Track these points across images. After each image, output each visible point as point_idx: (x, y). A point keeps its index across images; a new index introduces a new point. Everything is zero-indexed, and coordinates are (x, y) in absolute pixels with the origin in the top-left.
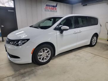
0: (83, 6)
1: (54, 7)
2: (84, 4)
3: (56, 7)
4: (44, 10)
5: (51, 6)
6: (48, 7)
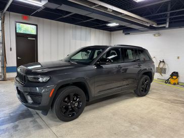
2: (126, 33)
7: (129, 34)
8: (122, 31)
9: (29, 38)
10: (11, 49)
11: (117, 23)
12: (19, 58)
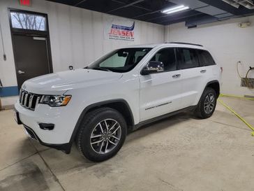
0: (189, 28)
1: (128, 30)
2: (190, 25)
3: (132, 29)
4: (107, 37)
5: (122, 28)
6: (116, 31)
7: (195, 26)
8: (184, 23)
9: (35, 38)
10: (5, 56)
11: (186, 6)
12: (20, 72)
